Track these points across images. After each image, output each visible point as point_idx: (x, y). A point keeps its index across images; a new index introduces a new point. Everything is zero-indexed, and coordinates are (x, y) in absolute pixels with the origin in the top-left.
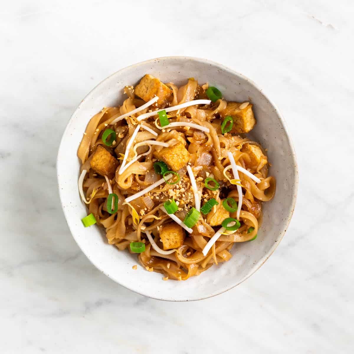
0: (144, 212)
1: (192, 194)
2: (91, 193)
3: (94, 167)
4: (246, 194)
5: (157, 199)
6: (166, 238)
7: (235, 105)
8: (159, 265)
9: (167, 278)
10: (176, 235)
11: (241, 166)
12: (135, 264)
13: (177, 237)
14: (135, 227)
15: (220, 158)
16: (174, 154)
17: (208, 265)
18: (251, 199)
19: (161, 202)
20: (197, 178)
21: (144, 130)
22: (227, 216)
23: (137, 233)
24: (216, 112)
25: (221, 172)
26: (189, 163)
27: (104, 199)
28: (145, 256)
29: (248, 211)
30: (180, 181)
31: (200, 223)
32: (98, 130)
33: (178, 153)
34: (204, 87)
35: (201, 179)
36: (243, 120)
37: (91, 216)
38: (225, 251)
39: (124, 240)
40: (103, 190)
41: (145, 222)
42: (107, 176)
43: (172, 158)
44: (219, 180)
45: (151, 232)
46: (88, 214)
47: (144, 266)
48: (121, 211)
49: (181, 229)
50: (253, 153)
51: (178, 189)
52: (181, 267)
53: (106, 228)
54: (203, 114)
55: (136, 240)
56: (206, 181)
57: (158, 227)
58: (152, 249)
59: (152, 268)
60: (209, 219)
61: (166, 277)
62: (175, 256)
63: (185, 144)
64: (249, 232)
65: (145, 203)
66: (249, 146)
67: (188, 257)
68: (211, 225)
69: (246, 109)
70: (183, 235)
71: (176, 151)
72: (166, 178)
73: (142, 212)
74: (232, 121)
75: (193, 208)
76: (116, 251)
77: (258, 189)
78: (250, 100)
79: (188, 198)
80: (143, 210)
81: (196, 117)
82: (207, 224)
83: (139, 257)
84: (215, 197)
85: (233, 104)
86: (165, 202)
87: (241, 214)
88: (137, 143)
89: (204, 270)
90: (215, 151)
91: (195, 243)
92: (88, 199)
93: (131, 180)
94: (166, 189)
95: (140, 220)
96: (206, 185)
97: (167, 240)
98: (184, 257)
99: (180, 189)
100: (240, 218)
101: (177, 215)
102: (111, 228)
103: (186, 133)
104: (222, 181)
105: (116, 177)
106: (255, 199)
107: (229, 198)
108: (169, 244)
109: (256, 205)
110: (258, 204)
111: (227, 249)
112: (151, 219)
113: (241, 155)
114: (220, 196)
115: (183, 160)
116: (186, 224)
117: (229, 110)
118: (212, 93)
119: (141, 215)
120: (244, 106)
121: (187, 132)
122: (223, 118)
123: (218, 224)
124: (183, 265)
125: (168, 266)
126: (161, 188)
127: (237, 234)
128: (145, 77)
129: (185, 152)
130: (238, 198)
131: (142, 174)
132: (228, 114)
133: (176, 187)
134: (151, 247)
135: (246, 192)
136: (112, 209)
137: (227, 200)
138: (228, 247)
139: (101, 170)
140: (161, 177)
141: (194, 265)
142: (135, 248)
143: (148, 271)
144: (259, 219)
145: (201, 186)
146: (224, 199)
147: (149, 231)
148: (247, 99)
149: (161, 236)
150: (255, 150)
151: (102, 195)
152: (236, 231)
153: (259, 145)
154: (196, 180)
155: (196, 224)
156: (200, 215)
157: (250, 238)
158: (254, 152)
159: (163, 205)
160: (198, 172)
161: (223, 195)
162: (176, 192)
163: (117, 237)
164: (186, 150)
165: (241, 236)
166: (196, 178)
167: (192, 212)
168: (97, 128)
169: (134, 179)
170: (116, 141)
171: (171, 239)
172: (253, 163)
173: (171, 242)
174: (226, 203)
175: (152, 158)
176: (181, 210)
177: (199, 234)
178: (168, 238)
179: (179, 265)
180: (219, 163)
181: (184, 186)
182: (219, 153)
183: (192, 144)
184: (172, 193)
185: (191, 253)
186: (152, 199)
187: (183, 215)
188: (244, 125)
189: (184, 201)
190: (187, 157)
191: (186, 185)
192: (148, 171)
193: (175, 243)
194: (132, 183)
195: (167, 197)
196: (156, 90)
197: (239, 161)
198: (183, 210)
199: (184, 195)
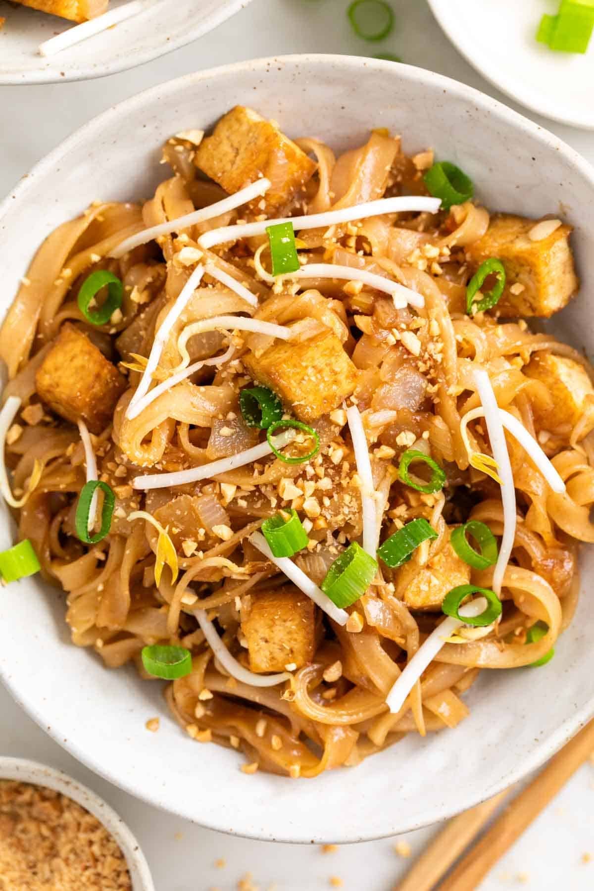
0: (195, 545)
1: (354, 499)
2: (29, 474)
3: (49, 391)
4: (530, 514)
5: (241, 507)
6: (262, 636)
7: (516, 227)
8: (233, 723)
9: (255, 766)
10: (294, 627)
11: (520, 418)
12: (151, 713)
13: (295, 636)
14: (163, 592)
15: (455, 390)
16: (306, 367)
17: (393, 736)
18: (542, 532)
19: (254, 519)
20: (376, 450)
21: (214, 282)
22: (462, 579)
23: (166, 615)
24: (454, 239)
25: (452, 435)
26: (353, 399)
27: (71, 497)
28: (187, 691)
29: (532, 569)
30: (320, 455)
31: (374, 595)
32: (68, 273)
33: (321, 362)
34: (420, 161)
35: (387, 451)
36: (536, 274)
37: (24, 545)
38: (450, 695)
39: (123, 635)
40: (69, 467)
41: (196, 579)
42: (85, 420)
43: (299, 377)
44: (444, 460)
45: (213, 615)
46: (15, 542)
47: (182, 721)
48: (123, 539)
49: (311, 609)
50: (562, 382)
51: (311, 479)
52: (303, 737)
53: (68, 593)
54: (408, 239)
55: (162, 635)
56: (405, 462)
57: (237, 600)
58: (212, 670)
59: (208, 733)
60: (403, 583)
61: (251, 762)
63: (346, 339)
64: (529, 641)
65: (202, 518)
66: (552, 359)
67: (327, 704)
68: (409, 605)
69: (550, 242)
70: (316, 632)
71: (313, 359)
72: (273, 443)
73: (190, 546)
74: (503, 274)
75: (356, 545)
76: (96, 669)
77: (569, 499)
78: (565, 214)
79: (341, 510)
80: (193, 539)
81: (387, 254)
82: (396, 600)
83: (169, 693)
84: (430, 514)
85: (509, 223)
86: (266, 518)
87: (506, 576)
88: (191, 321)
89: (375, 749)
90: (441, 367)
91: (353, 662)
92: (18, 492)
93: (162, 440)
94: (271, 479)
95: (182, 572)
96: (403, 473)
97: (263, 643)
98: (316, 702)
99: (316, 478)
100: (505, 589)
101: (303, 564)
102: (85, 593)
103: (351, 302)
104: (455, 464)
105: (115, 428)
106: (559, 533)
107: (473, 523)
108: (269, 657)
109: (558, 552)
110: (566, 553)
111: (453, 689)
112: (216, 570)
113: (522, 386)
114: (444, 513)
115: (334, 387)
116: (328, 594)
117: (495, 240)
118: (442, 180)
119: (185, 557)
120: (543, 231)
121: (355, 298)
122: (476, 262)
123: (430, 604)
124: (309, 730)
125: (261, 728)
126: (256, 471)
127: (492, 642)
128: (233, 114)
129: (343, 362)
130: (501, 524)
131: (201, 422)
132: (490, 253)
133: (305, 472)
134: (211, 661)
135: (531, 508)
136: (90, 528)
137: (466, 527)
138: (459, 681)
139: (67, 403)
140: (262, 437)
141: (345, 731)
142: (161, 665)
143: (195, 739)
144: (564, 600)
145: (388, 475)
146: (456, 525)
147: (208, 611)
148: (555, 210)
149: (245, 628)
150: (570, 375)
151: (63, 483)
152: (489, 629)
153: (584, 361)
154: (371, 455)
155: (362, 598)
156: (375, 569)
157: (531, 657)
158: (564, 378)
159: (260, 530)
160: (382, 427)
161: (458, 514)
162: (303, 489)
163: (102, 622)
164: (345, 356)
165: (502, 651)
166: (373, 447)
167: (352, 558)
168: (65, 265)
169: (174, 440)
170: (124, 312)
171: (276, 641)
172: (561, 416)
173: (276, 649)
174: (464, 536)
175: (237, 376)
176: (316, 547)
177: (368, 630)
178: (267, 636)
179: (296, 729)
180: (450, 405)
181: (331, 471)
182: (453, 374)
183: (369, 337)
184: (289, 490)
185: (337, 692)
186: (224, 508)
187: (321, 565)
188: (538, 290)
189: (326, 519)
190: (347, 377)
191: (338, 468)
192: (221, 417)
193: (288, 655)
194: (166, 448)
195: (274, 502)
196: (262, 157)
197: (515, 403)
198: (322, 549)
199: (327, 502)
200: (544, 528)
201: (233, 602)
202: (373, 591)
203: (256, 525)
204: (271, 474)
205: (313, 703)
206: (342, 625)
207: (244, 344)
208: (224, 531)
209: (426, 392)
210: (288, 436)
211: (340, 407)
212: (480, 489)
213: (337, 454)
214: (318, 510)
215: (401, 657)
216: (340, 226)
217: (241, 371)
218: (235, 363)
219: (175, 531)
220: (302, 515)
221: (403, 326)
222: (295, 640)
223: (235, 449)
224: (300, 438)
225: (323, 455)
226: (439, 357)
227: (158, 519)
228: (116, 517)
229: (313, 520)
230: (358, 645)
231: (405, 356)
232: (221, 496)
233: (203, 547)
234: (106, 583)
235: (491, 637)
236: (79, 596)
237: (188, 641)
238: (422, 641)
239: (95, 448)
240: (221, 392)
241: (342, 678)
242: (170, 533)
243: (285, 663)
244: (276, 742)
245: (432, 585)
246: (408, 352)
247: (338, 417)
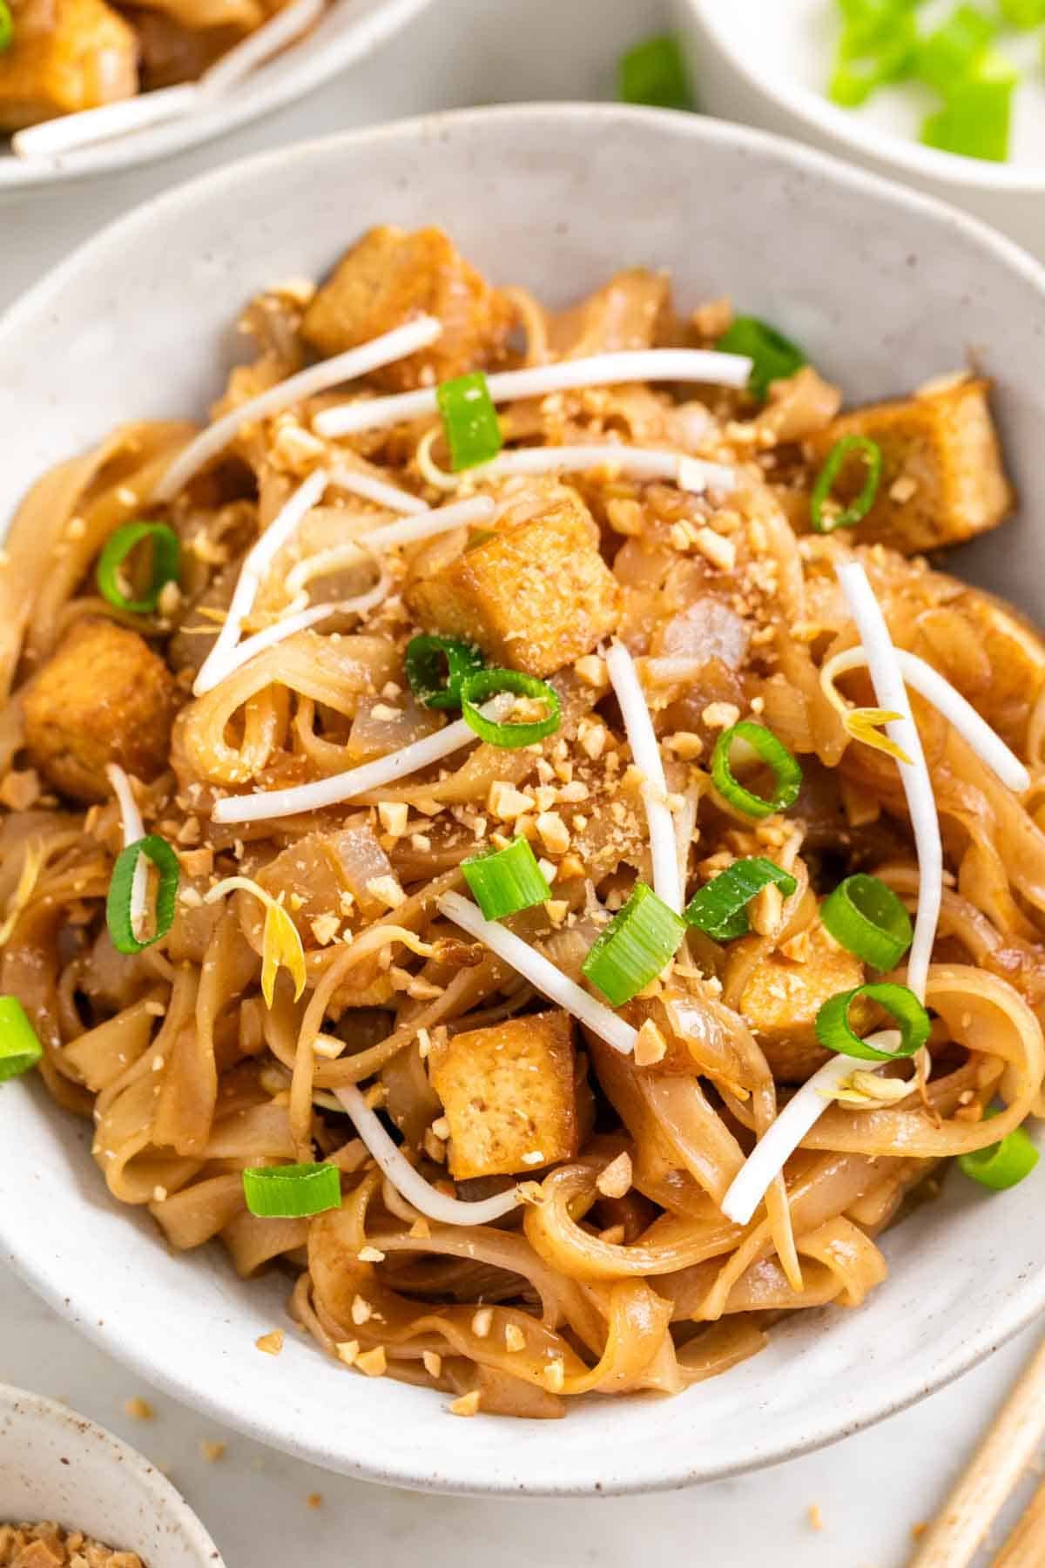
0: (336, 923)
1: (632, 814)
4: (965, 867)
5: (420, 852)
6: (475, 1094)
10: (533, 1068)
13: (538, 1090)
15: (804, 633)
18: (996, 907)
19: (444, 867)
20: (668, 734)
21: (348, 496)
22: (848, 979)
23: (285, 1112)
26: (616, 638)
30: (562, 742)
31: (682, 992)
32: (78, 527)
34: (705, 317)
35: (689, 741)
37: (9, 1000)
39: (210, 1170)
41: (335, 1004)
42: (117, 757)
43: (512, 583)
47: (328, 1341)
48: (196, 961)
49: (565, 1030)
51: (549, 784)
52: (565, 1330)
53: (97, 1094)
54: (697, 415)
56: (721, 762)
57: (422, 1034)
59: (378, 1354)
60: (737, 979)
62: (523, 1233)
65: (345, 869)
68: (751, 1022)
69: (955, 398)
73: (325, 927)
74: (875, 452)
78: (980, 361)
79: (609, 837)
80: (332, 913)
82: (725, 1009)
84: (777, 856)
87: (934, 977)
88: (307, 553)
90: (775, 601)
91: (652, 1149)
97: (474, 1111)
99: (557, 782)
102: (127, 1087)
104: (816, 757)
108: (489, 1141)
109: (1027, 944)
115: (582, 614)
119: (318, 947)
123: (792, 1022)
125: (482, 1323)
126: (443, 776)
127: (918, 1114)
129: (595, 567)
131: (334, 700)
133: (535, 772)
134: (378, 1191)
135: (970, 855)
138: (859, 1200)
139: (83, 724)
140: (453, 713)
141: (646, 1297)
143: (354, 1368)
145: (692, 781)
149: (439, 1079)
152: (910, 1087)
154: (661, 746)
160: (673, 689)
162: (534, 800)
163: (165, 1139)
164: (599, 561)
165: (937, 1128)
166: (662, 728)
167: (633, 911)
168: (77, 512)
170: (184, 588)
171: (501, 1102)
172: (1007, 685)
173: (500, 1121)
174: (847, 897)
175: (399, 630)
176: (566, 918)
177: (678, 1061)
178: (483, 1094)
179: (551, 1315)
180: (798, 656)
181: (585, 773)
182: (801, 605)
183: (638, 540)
184: (508, 801)
185: (626, 1234)
186: (386, 852)
187: (576, 944)
189: (581, 859)
190: (603, 600)
191: (598, 768)
192: (371, 690)
193: (525, 1133)
194: (271, 756)
195: (480, 826)
198: (577, 922)
199: (580, 822)
201: (415, 1042)
202: (679, 983)
203: (448, 878)
204: (471, 773)
206: (626, 1051)
207: (408, 574)
208: (388, 889)
209: (750, 640)
210: (502, 703)
211: (594, 652)
213: (595, 736)
214: (564, 834)
216: (570, 394)
217: (404, 617)
218: (394, 602)
219: (298, 901)
220: (538, 848)
221: (700, 519)
222: (538, 1099)
223: (400, 736)
224: (522, 704)
225: (567, 741)
226: (770, 586)
227: (264, 885)
228: (185, 905)
229: (557, 861)
230: (657, 1098)
231: (708, 573)
232: (380, 829)
233: (354, 923)
234: (169, 1057)
235: (911, 1104)
236: (121, 1093)
238: (781, 1103)
239: (141, 803)
240: (374, 648)
241: (633, 1194)
242: (287, 905)
243: (521, 1153)
244: (513, 1335)
245: (792, 990)
246: (714, 566)
247: (591, 669)
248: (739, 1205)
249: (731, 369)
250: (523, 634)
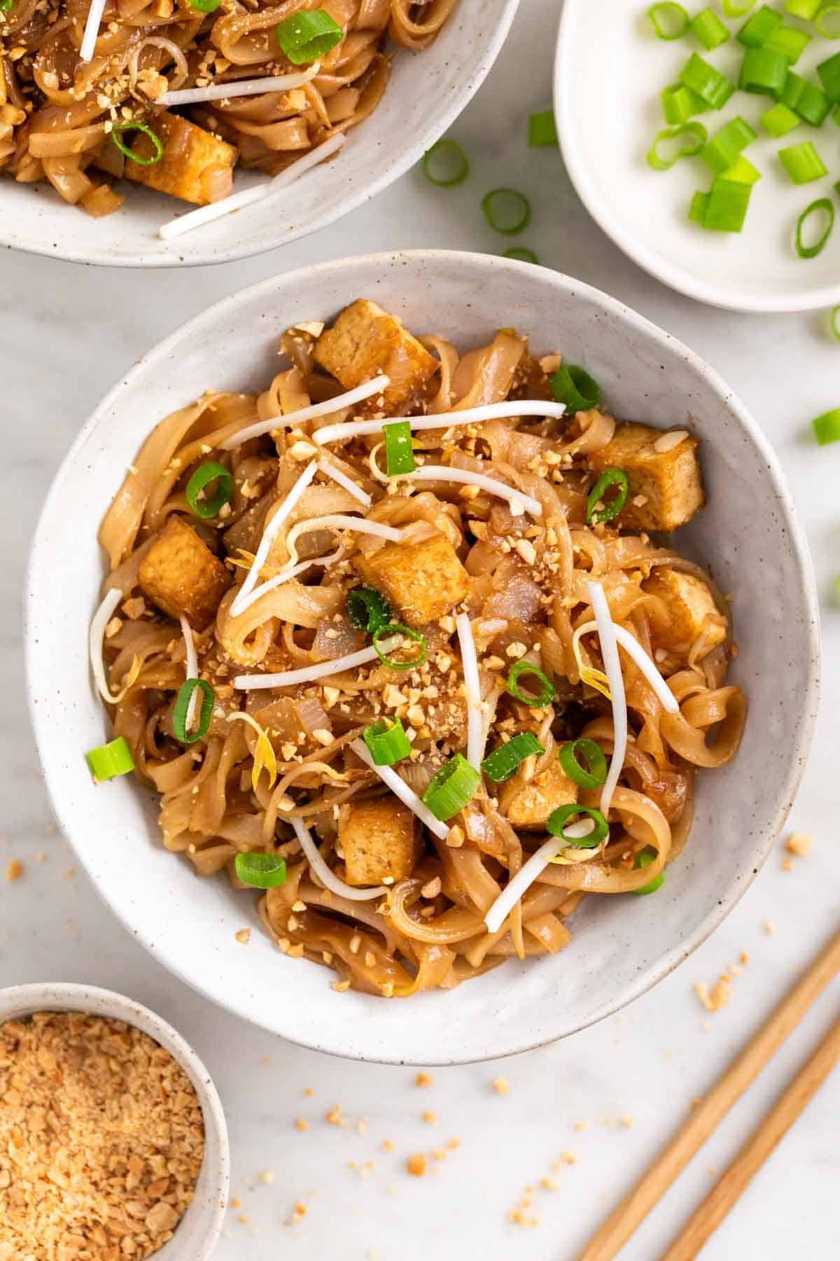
0: (295, 749)
1: (460, 709)
2: (128, 670)
3: (151, 584)
4: (642, 734)
5: (344, 713)
6: (360, 846)
7: (642, 436)
8: (324, 938)
9: (346, 984)
10: (392, 839)
11: (636, 634)
12: (241, 924)
13: (394, 848)
14: (260, 796)
15: (569, 602)
16: (417, 571)
17: (491, 960)
18: (656, 753)
19: (356, 725)
20: (485, 660)
21: (327, 480)
22: (569, 798)
23: (262, 822)
24: (576, 447)
25: (564, 648)
26: (463, 606)
27: (170, 695)
28: (280, 902)
29: (643, 792)
30: (427, 663)
31: (476, 809)
32: (177, 463)
33: (431, 567)
34: (546, 364)
35: (496, 662)
36: (660, 487)
37: (119, 743)
38: (551, 916)
39: (216, 841)
40: (169, 664)
41: (294, 785)
42: (187, 615)
43: (409, 581)
44: (556, 675)
45: (310, 824)
46: (110, 739)
47: (274, 934)
48: (221, 741)
49: (411, 821)
50: (681, 599)
51: (417, 687)
52: (398, 955)
53: (163, 794)
54: (529, 445)
55: (259, 843)
56: (514, 673)
57: (336, 808)
58: (307, 882)
59: (301, 946)
60: (507, 799)
61: (342, 980)
63: (459, 544)
64: (637, 866)
65: (303, 721)
66: (673, 575)
67: (424, 921)
68: (512, 821)
69: (675, 455)
70: (416, 847)
71: (424, 563)
72: (380, 648)
73: (289, 750)
74: (625, 484)
75: (460, 757)
76: (187, 876)
77: (683, 720)
78: (694, 425)
79: (446, 720)
80: (293, 743)
81: (507, 459)
82: (499, 816)
83: (261, 906)
84: (538, 729)
85: (636, 432)
86: (369, 724)
87: (615, 796)
88: (302, 519)
89: (473, 972)
90: (556, 577)
91: (452, 879)
92: (115, 688)
93: (266, 639)
94: (375, 684)
95: (280, 777)
96: (512, 684)
97: (360, 855)
98: (413, 919)
99: (422, 686)
100: (613, 811)
101: (405, 773)
102: (179, 796)
103: (466, 506)
104: (566, 678)
105: (219, 625)
106: (672, 756)
107: (584, 741)
108: (366, 869)
109: (672, 775)
110: (680, 776)
111: (556, 912)
112: (315, 775)
113: (639, 601)
114: (552, 729)
115: (445, 593)
116: (429, 805)
117: (620, 450)
118: (569, 384)
119: (284, 760)
120: (669, 443)
121: (470, 502)
122: (599, 471)
123: (535, 822)
124: (404, 948)
125: (355, 944)
126: (361, 676)
127: (598, 865)
128: (355, 306)
129: (455, 567)
130: (611, 743)
131: (307, 623)
132: (614, 462)
133: (410, 679)
134: (307, 872)
135: (644, 728)
136: (187, 728)
137: (575, 744)
138: (561, 905)
139: (170, 597)
140: (368, 642)
141: (441, 951)
142: (254, 872)
143: (286, 953)
144: (676, 827)
145: (496, 686)
146: (566, 742)
147: (305, 819)
148: (684, 421)
149: (342, 838)
150: (690, 593)
151: (162, 681)
152: (596, 851)
153: (707, 579)
154: (480, 665)
155: (463, 811)
156: (478, 782)
157: (637, 883)
158: (684, 595)
159: (362, 737)
160: (492, 637)
161: (569, 731)
162: (408, 697)
163: (195, 827)
164: (457, 561)
165: (608, 875)
166: (482, 657)
167: (455, 769)
168: (174, 455)
169: (278, 640)
170: (233, 506)
171: (374, 852)
172: (679, 633)
173: (373, 861)
174: (572, 753)
175: (346, 578)
176: (419, 757)
177: (469, 845)
178: (364, 847)
179: (391, 946)
180: (564, 617)
181: (437, 680)
182: (569, 586)
183: (483, 544)
184: (394, 697)
185: (436, 910)
186: (325, 711)
187: (423, 775)
188: (661, 503)
189: (430, 729)
190: (458, 584)
191: (445, 677)
192: (327, 618)
193: (385, 867)
194: (269, 648)
195: (378, 709)
196: (383, 353)
197: (632, 619)
198: (425, 759)
199: (432, 711)
200: (656, 748)
201: (331, 811)
202: (475, 804)
203: (358, 731)
204: (376, 679)
205: (409, 920)
206: (442, 838)
207: (355, 545)
208: (325, 736)
209: (540, 603)
210: (395, 641)
211: (450, 614)
212: (593, 706)
213: (445, 662)
214: (422, 718)
215: (503, 877)
216: (459, 428)
217: (349, 572)
218: (345, 564)
219: (275, 734)
220: (406, 724)
221: (519, 534)
222: (394, 852)
223: (340, 652)
224: (407, 644)
225: (430, 663)
226: (554, 568)
227: (258, 721)
228: (216, 717)
229: (417, 729)
230: (458, 860)
231: (520, 565)
232: (323, 700)
233: (303, 751)
234: (201, 786)
235: (597, 860)
236: (174, 798)
237: (284, 850)
238: (524, 861)
239: (197, 646)
240: (329, 593)
241: (441, 895)
242: (269, 735)
243: (383, 877)
244: (370, 959)
245: (537, 802)
246: (523, 561)
247: (447, 624)
248: (494, 921)
249: (554, 409)
250: (411, 607)
